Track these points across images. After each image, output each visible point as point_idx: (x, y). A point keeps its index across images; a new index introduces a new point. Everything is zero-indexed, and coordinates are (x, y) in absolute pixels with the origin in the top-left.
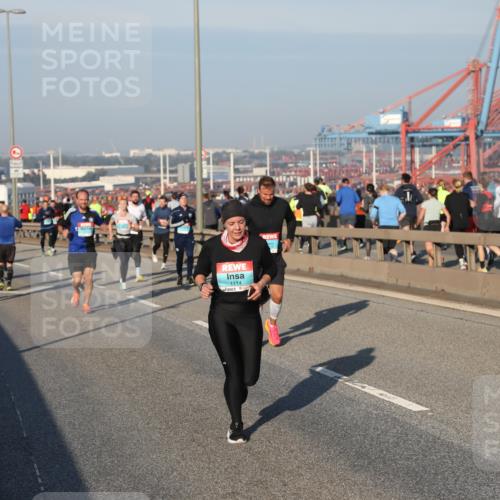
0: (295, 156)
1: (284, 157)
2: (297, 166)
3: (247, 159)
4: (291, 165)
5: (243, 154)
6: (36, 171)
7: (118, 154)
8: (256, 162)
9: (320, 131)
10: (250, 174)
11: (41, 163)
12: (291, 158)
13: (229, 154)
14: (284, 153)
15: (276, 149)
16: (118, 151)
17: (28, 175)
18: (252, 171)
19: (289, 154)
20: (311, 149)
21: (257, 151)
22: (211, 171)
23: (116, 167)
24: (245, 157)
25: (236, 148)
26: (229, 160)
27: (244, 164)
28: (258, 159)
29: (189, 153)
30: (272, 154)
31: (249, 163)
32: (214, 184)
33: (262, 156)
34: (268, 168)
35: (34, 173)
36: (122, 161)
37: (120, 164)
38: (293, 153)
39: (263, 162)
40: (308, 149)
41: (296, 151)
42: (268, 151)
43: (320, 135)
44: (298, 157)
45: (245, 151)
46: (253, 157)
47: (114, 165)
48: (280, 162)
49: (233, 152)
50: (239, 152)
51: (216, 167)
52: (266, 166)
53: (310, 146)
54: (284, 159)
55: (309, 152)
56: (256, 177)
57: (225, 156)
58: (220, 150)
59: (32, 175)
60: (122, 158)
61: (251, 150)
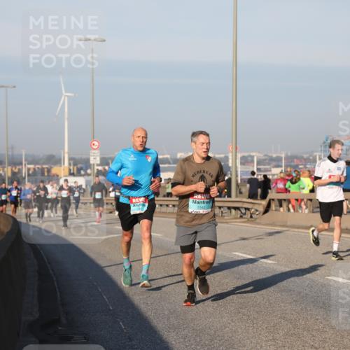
0: (305, 160)
1: (295, 160)
2: (306, 168)
3: (267, 161)
4: (301, 167)
5: (264, 158)
6: (107, 168)
7: (168, 156)
8: (274, 163)
9: (325, 140)
10: (270, 173)
11: (110, 161)
12: (301, 161)
13: (253, 157)
14: (296, 157)
15: (289, 154)
16: (169, 154)
17: (101, 171)
18: (270, 171)
19: (300, 158)
20: (317, 154)
21: (274, 156)
22: (239, 170)
23: (166, 165)
24: (265, 160)
25: (259, 152)
26: (253, 161)
27: (264, 165)
28: (276, 162)
29: (222, 156)
30: (287, 158)
31: (269, 164)
32: (241, 180)
33: (279, 159)
34: (283, 169)
35: (105, 169)
36: (171, 162)
37: (170, 163)
38: (303, 157)
39: (280, 164)
40: (315, 154)
41: (305, 156)
42: (283, 156)
43: (324, 143)
44: (307, 161)
45: (265, 155)
46: (272, 159)
47: (165, 164)
48: (292, 164)
49: (256, 156)
50: (261, 156)
51: (243, 166)
52: (281, 166)
53: (317, 152)
54: (296, 162)
55: (316, 156)
56: (274, 175)
57: (250, 158)
58: (246, 154)
59: (103, 171)
60: (171, 158)
61: (270, 155)
